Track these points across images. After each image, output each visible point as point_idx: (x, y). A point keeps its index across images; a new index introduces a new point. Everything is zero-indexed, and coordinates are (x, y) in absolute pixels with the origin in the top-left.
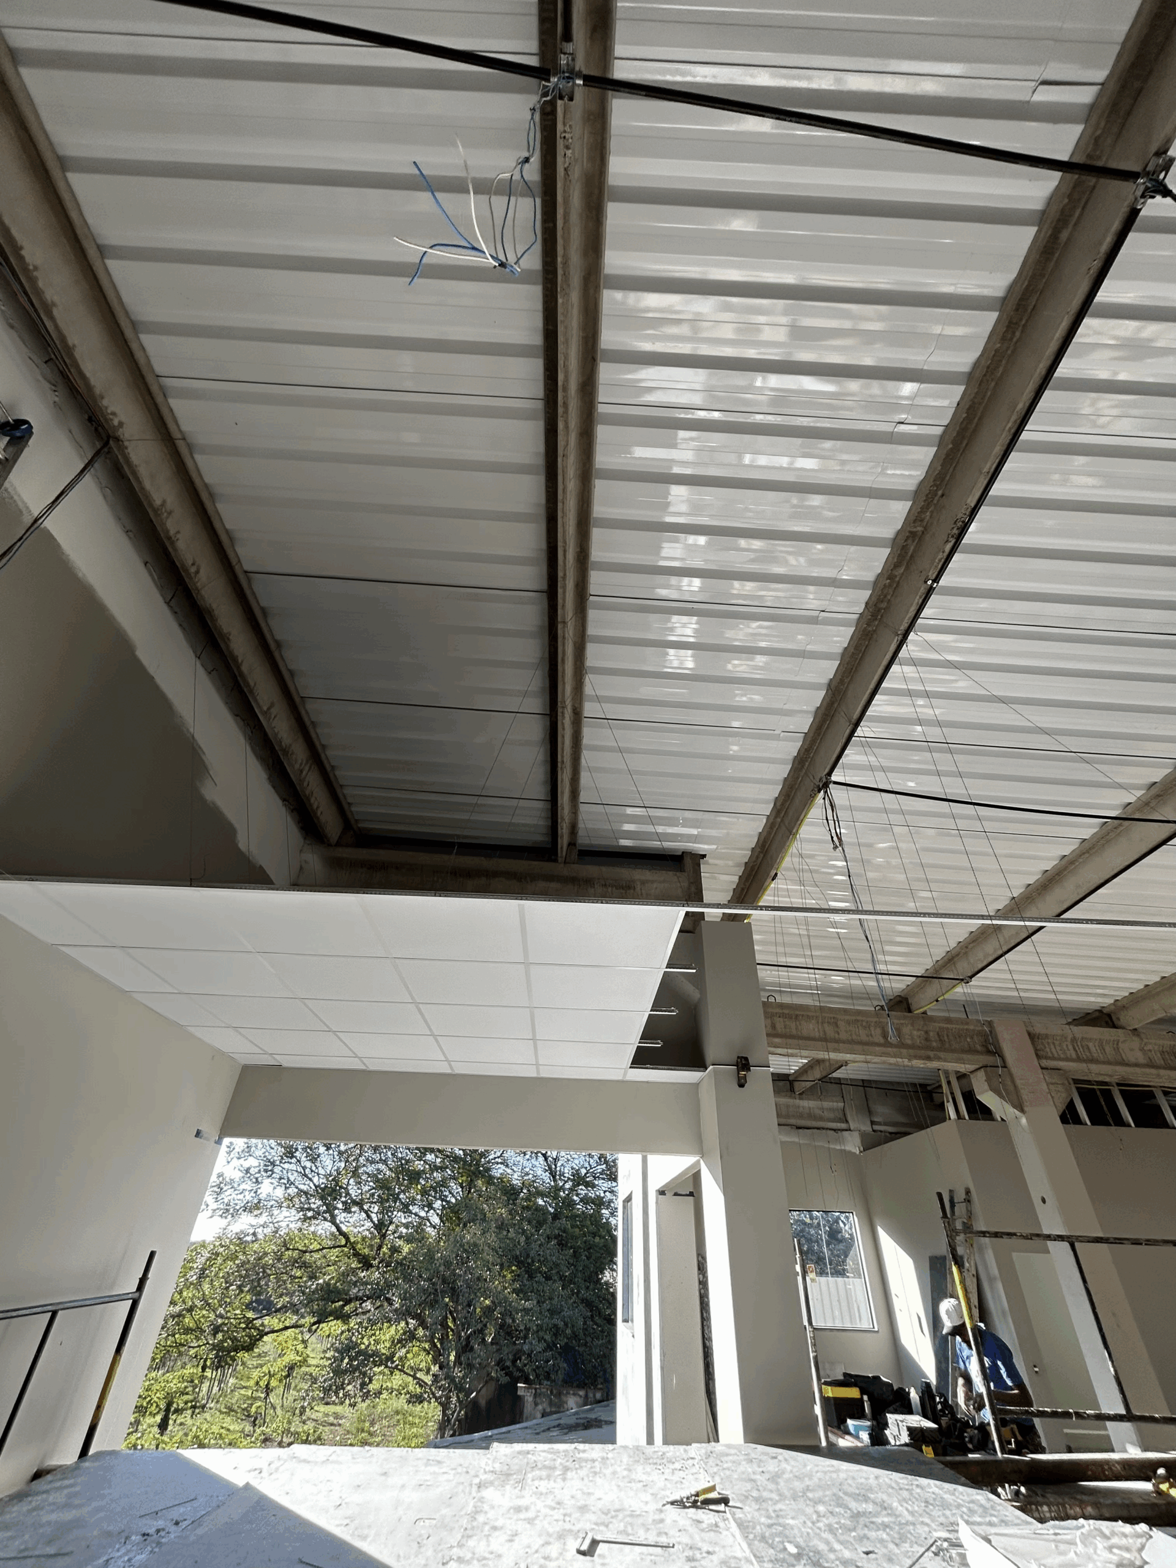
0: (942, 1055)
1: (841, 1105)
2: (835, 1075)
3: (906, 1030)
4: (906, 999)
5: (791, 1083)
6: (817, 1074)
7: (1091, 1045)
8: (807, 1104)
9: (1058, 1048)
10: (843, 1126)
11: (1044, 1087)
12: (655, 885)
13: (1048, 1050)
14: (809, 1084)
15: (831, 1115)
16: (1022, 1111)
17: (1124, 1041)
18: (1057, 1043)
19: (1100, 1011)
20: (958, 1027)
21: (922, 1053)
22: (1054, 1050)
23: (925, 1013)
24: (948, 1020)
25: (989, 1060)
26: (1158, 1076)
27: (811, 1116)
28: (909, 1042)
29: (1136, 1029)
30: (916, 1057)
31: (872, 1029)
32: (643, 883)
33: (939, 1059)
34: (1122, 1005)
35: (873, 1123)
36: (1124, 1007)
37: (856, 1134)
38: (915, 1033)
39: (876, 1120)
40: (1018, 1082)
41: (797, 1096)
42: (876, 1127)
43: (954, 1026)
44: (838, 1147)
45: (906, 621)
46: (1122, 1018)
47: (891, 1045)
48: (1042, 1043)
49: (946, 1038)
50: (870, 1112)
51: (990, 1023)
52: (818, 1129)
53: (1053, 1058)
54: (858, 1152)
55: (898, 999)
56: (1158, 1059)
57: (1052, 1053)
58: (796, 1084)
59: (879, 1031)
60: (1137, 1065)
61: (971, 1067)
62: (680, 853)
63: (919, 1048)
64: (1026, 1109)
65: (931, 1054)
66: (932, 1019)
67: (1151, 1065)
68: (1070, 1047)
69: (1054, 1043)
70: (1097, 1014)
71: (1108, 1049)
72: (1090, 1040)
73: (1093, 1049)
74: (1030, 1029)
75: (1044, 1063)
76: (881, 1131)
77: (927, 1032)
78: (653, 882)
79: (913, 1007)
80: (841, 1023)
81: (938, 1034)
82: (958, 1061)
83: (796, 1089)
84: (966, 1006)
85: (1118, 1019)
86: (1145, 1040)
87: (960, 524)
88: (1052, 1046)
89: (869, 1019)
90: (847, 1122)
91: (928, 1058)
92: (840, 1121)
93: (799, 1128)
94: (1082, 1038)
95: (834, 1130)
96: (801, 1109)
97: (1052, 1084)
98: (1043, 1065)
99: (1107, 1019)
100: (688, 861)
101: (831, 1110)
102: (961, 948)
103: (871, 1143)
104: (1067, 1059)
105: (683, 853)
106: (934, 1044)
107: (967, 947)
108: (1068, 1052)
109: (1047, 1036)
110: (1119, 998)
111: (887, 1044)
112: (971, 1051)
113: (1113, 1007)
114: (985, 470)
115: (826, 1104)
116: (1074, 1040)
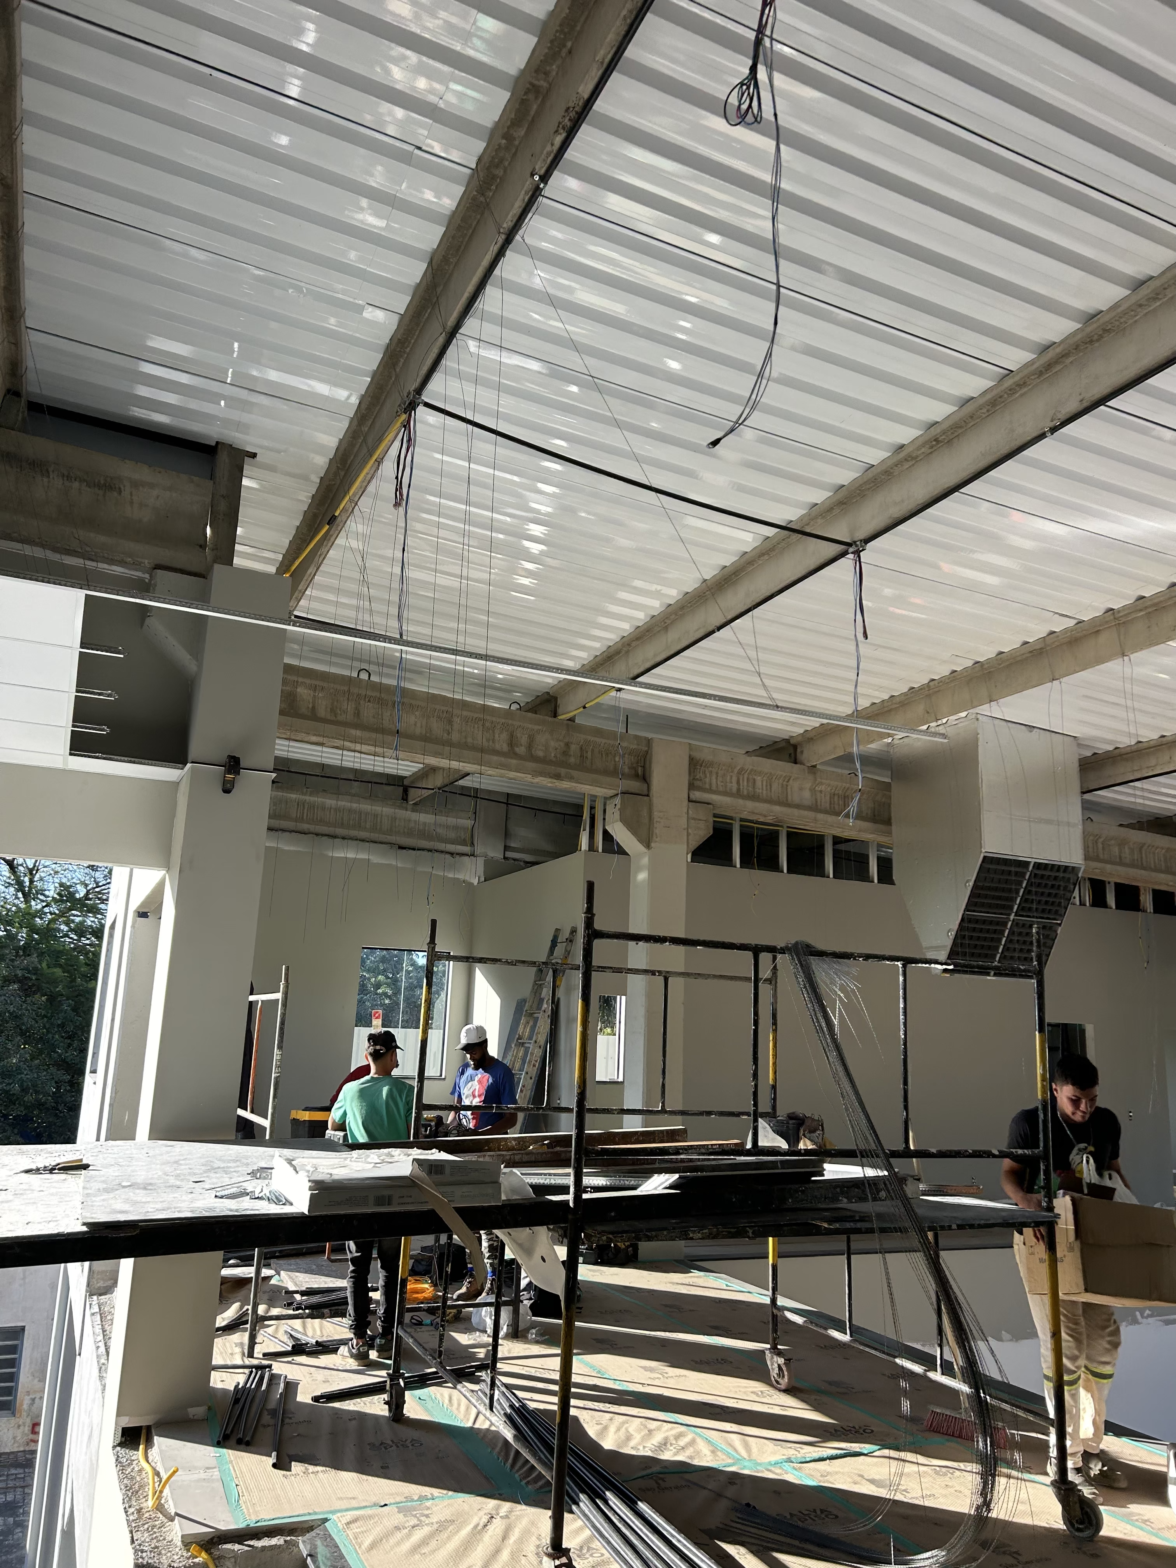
0: (575, 773)
1: (469, 823)
2: (461, 783)
3: (541, 739)
4: (556, 699)
5: (406, 790)
6: (438, 781)
7: (759, 779)
8: (425, 818)
9: (720, 779)
10: (466, 849)
11: (684, 821)
12: (155, 492)
13: (707, 780)
14: (426, 793)
15: (452, 835)
16: (648, 846)
17: (796, 779)
18: (721, 773)
19: (787, 741)
20: (608, 742)
21: (552, 769)
22: (714, 781)
23: (572, 720)
24: (598, 732)
25: (634, 785)
26: (816, 820)
27: (424, 834)
28: (541, 754)
29: (814, 766)
30: (542, 774)
31: (497, 732)
32: (136, 484)
33: (571, 778)
34: (811, 737)
35: (506, 848)
36: (810, 740)
37: (480, 862)
38: (552, 744)
39: (512, 845)
40: (656, 814)
41: (409, 807)
42: (509, 854)
43: (604, 741)
44: (451, 875)
45: (509, 217)
46: (805, 752)
47: (516, 756)
48: (704, 772)
49: (589, 753)
50: (507, 834)
51: (649, 742)
52: (430, 850)
53: (710, 791)
54: (475, 882)
55: (547, 697)
56: (825, 801)
57: (710, 784)
58: (412, 792)
59: (505, 736)
60: (798, 806)
61: (611, 792)
62: (213, 444)
63: (550, 763)
64: (653, 845)
65: (563, 771)
66: (580, 729)
67: (815, 808)
68: (734, 779)
69: (717, 773)
70: (783, 744)
71: (775, 786)
72: (760, 773)
73: (759, 784)
74: (694, 754)
75: (697, 795)
76: (515, 860)
77: (567, 745)
78: (152, 486)
79: (560, 711)
80: (457, 720)
81: (581, 748)
82: (593, 783)
83: (410, 797)
84: (629, 716)
85: (802, 752)
86: (819, 780)
87: (573, 114)
88: (714, 777)
89: (494, 719)
90: (472, 844)
91: (558, 777)
92: (464, 843)
93: (401, 848)
94: (752, 770)
95: (452, 854)
96: (412, 825)
97: (694, 819)
98: (692, 797)
99: (792, 751)
100: (223, 458)
101: (456, 828)
102: (623, 645)
103: (493, 872)
104: (725, 793)
105: (217, 443)
106: (572, 760)
107: (629, 645)
108: (729, 785)
109: (711, 764)
110: (809, 729)
111: (512, 753)
112: (614, 773)
113: (800, 739)
114: (599, 57)
115: (451, 821)
116: (741, 771)
